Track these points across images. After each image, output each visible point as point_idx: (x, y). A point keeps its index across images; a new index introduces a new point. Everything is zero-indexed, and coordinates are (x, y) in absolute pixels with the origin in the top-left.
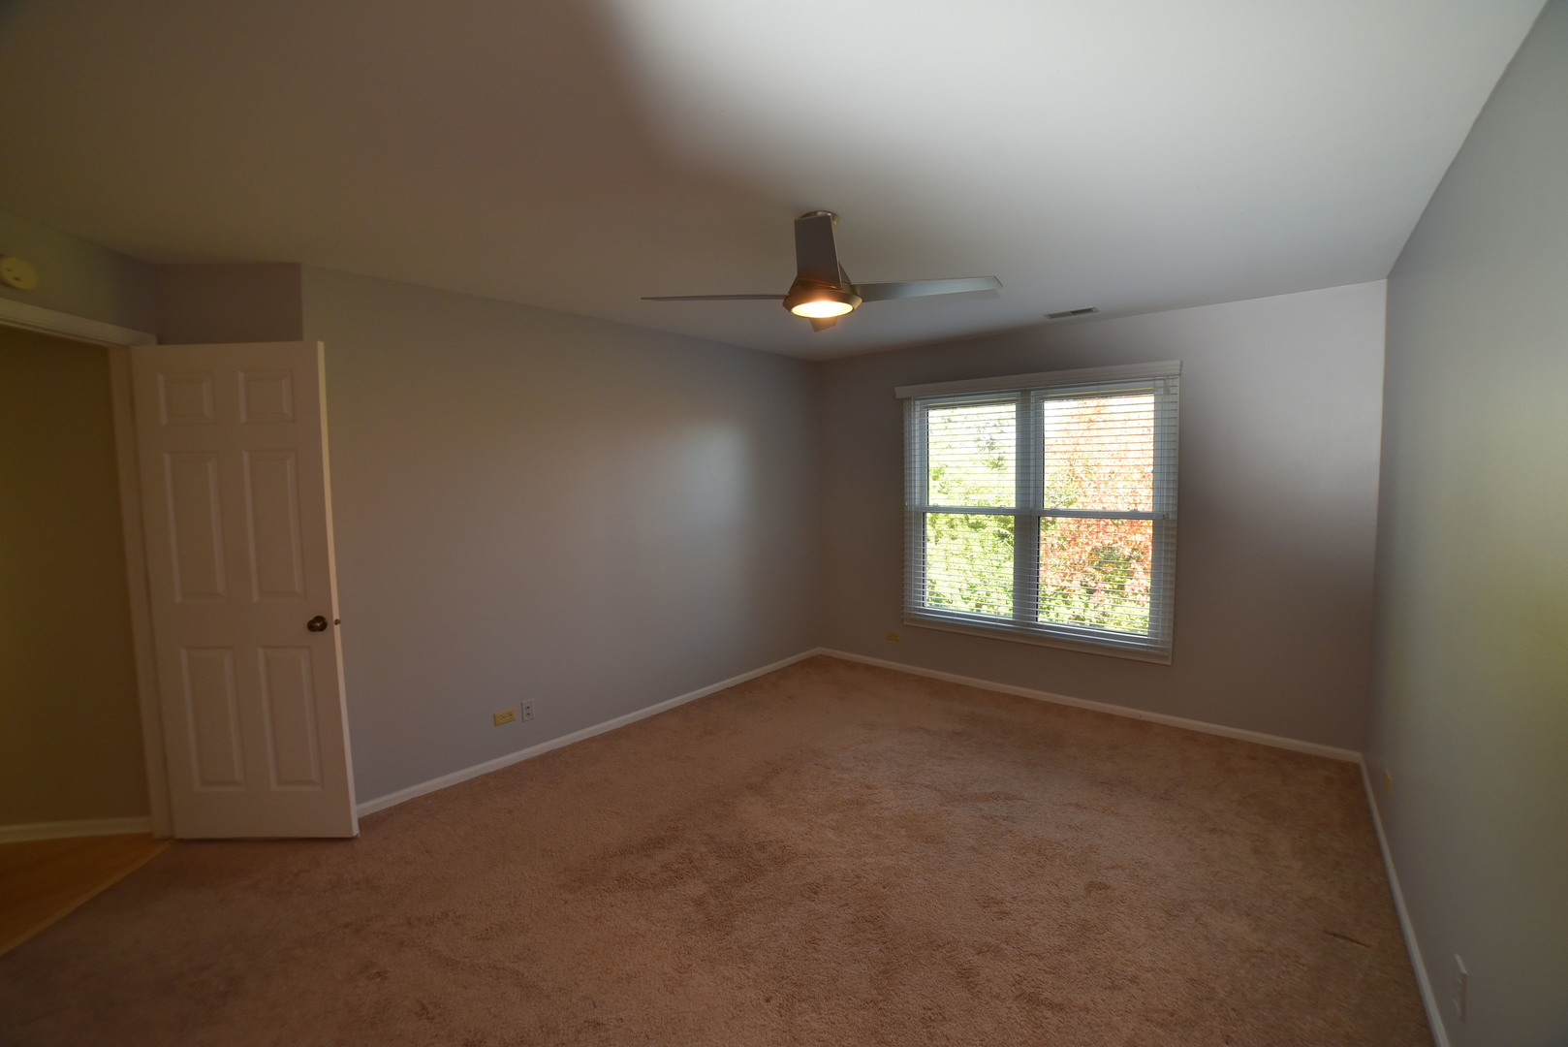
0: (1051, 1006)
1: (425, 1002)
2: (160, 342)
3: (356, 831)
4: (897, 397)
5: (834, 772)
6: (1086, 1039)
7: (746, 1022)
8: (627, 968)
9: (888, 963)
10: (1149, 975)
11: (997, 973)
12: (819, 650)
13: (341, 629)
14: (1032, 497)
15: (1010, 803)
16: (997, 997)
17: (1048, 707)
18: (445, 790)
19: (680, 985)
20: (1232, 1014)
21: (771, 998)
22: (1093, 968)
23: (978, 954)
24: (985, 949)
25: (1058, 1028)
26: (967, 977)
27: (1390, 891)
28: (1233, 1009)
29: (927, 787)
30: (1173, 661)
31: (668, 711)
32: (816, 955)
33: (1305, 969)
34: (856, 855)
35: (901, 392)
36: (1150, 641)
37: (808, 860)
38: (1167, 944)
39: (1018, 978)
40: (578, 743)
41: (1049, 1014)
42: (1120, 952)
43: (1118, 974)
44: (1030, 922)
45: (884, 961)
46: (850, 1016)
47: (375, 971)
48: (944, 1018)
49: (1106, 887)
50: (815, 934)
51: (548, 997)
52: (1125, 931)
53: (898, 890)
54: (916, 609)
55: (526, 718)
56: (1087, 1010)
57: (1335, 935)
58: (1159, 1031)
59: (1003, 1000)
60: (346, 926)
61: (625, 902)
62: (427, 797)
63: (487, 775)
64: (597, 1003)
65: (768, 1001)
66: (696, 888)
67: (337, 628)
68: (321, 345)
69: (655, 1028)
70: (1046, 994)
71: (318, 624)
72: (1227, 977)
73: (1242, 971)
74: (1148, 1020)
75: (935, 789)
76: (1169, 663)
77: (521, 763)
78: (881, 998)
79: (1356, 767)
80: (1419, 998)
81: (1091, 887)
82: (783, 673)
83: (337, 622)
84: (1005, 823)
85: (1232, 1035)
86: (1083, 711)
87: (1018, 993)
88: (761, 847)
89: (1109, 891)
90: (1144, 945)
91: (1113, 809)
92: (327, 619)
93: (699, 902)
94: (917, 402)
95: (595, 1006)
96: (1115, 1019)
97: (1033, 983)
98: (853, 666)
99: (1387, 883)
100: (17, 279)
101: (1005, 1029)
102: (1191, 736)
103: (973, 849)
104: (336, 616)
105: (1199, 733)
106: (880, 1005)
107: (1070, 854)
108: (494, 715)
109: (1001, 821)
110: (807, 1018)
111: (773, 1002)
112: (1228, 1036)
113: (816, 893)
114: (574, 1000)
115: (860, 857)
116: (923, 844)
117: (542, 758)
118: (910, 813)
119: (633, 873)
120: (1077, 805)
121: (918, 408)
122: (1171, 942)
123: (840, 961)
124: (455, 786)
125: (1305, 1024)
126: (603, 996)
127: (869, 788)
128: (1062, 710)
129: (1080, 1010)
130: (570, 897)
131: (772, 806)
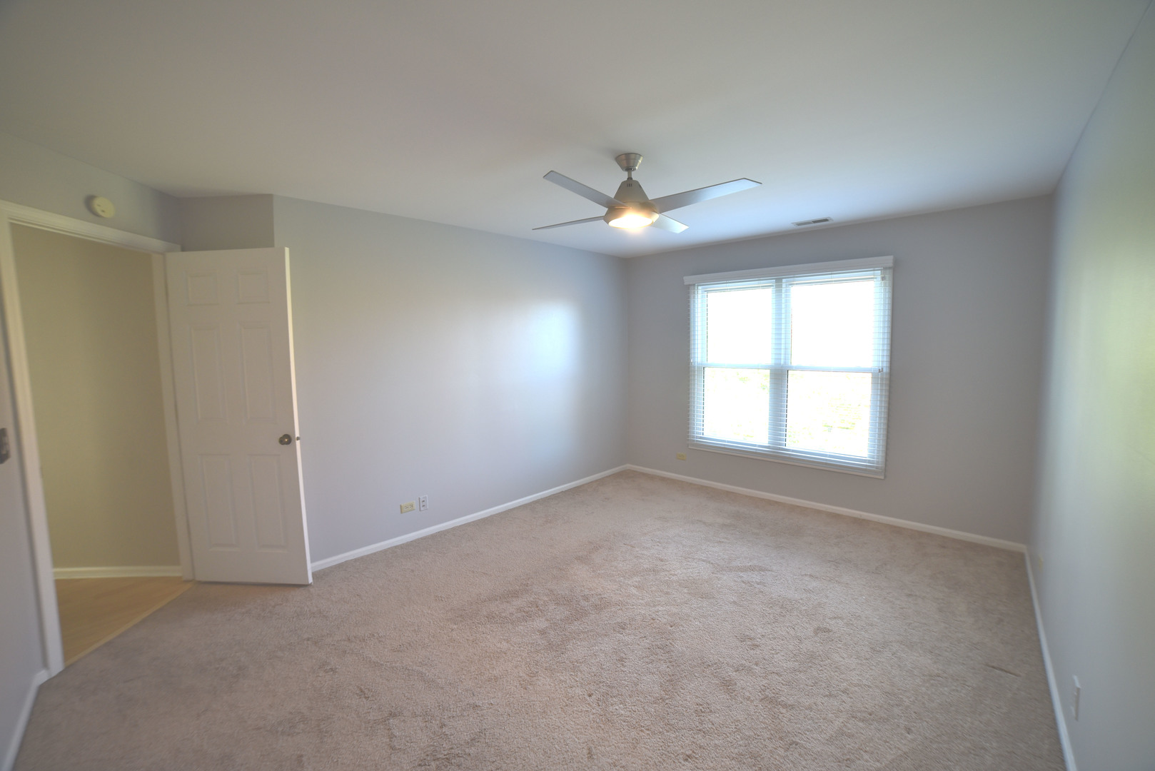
0: (785, 706)
1: (362, 687)
2: (183, 250)
3: (311, 580)
4: (685, 284)
5: (637, 549)
6: (809, 727)
7: (575, 708)
8: (495, 672)
9: (673, 675)
10: (856, 688)
11: (748, 684)
12: (628, 466)
13: (301, 443)
14: (783, 357)
15: (762, 573)
16: (748, 699)
17: (793, 508)
18: (368, 556)
19: (530, 684)
20: (914, 715)
21: (592, 694)
22: (817, 683)
23: (736, 671)
24: (741, 668)
25: (790, 720)
26: (727, 685)
27: (1039, 641)
28: (915, 712)
29: (704, 561)
30: (885, 477)
31: (520, 506)
32: (623, 669)
33: (970, 689)
34: (652, 605)
35: (688, 280)
36: (869, 461)
37: (619, 607)
38: (871, 669)
39: (763, 688)
40: (458, 527)
41: (784, 711)
42: (836, 673)
43: (834, 687)
44: (773, 652)
45: (670, 674)
46: (646, 707)
47: (328, 668)
48: (711, 711)
49: (829, 631)
50: (623, 655)
51: (442, 688)
52: (841, 659)
53: (681, 628)
54: (697, 437)
55: (422, 509)
56: (810, 708)
57: (993, 667)
58: (861, 724)
59: (752, 701)
60: (308, 639)
61: (492, 631)
62: (356, 560)
63: (396, 547)
64: (475, 694)
65: (590, 696)
66: (540, 623)
67: (298, 443)
68: (287, 250)
69: (514, 710)
70: (782, 698)
71: (287, 440)
72: (913, 692)
73: (923, 689)
74: (853, 717)
75: (709, 562)
76: (882, 477)
77: (418, 539)
78: (667, 697)
79: (1022, 556)
80: (1053, 711)
81: (818, 630)
82: (601, 482)
83: (298, 439)
84: (759, 586)
85: (913, 729)
86: (819, 512)
87: (763, 697)
88: (586, 598)
89: (832, 633)
90: (854, 669)
91: (837, 579)
92: (292, 437)
93: (543, 632)
94: (700, 287)
95: (474, 695)
96: (830, 715)
97: (774, 691)
98: (652, 478)
99: (1037, 634)
100: (103, 211)
101: (752, 719)
102: (898, 531)
103: (735, 603)
104: (297, 434)
105: (904, 529)
106: (667, 701)
107: (804, 608)
108: (401, 506)
109: (756, 585)
110: (617, 707)
111: (593, 697)
112: (909, 729)
113: (624, 629)
114: (460, 691)
115: (654, 606)
116: (700, 599)
117: (433, 537)
118: (690, 578)
119: (497, 613)
120: (811, 576)
121: (700, 292)
122: (873, 668)
123: (640, 673)
124: (375, 554)
125: (966, 724)
126: (479, 689)
127: (662, 560)
128: (803, 511)
129: (806, 709)
130: (455, 627)
131: (593, 571)
